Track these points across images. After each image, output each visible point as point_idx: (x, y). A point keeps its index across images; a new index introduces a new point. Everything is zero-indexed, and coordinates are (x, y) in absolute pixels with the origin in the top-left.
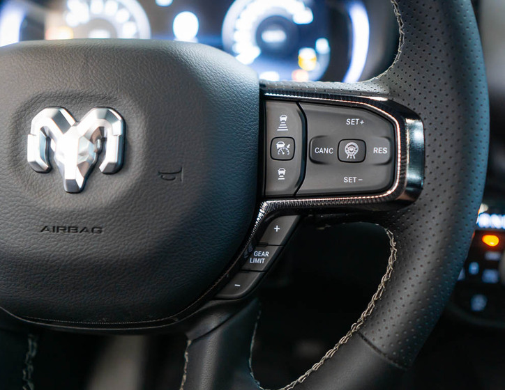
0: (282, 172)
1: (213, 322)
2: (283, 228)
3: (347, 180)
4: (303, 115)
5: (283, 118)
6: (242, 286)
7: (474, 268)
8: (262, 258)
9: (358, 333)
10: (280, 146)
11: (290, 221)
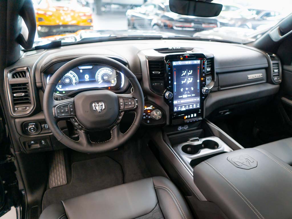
0: (122, 107)
1: (115, 127)
2: (122, 114)
3: (130, 107)
4: (124, 99)
5: (121, 100)
6: (119, 121)
7: (147, 116)
8: (120, 117)
9: (133, 124)
10: (121, 103)
11: (123, 112)
